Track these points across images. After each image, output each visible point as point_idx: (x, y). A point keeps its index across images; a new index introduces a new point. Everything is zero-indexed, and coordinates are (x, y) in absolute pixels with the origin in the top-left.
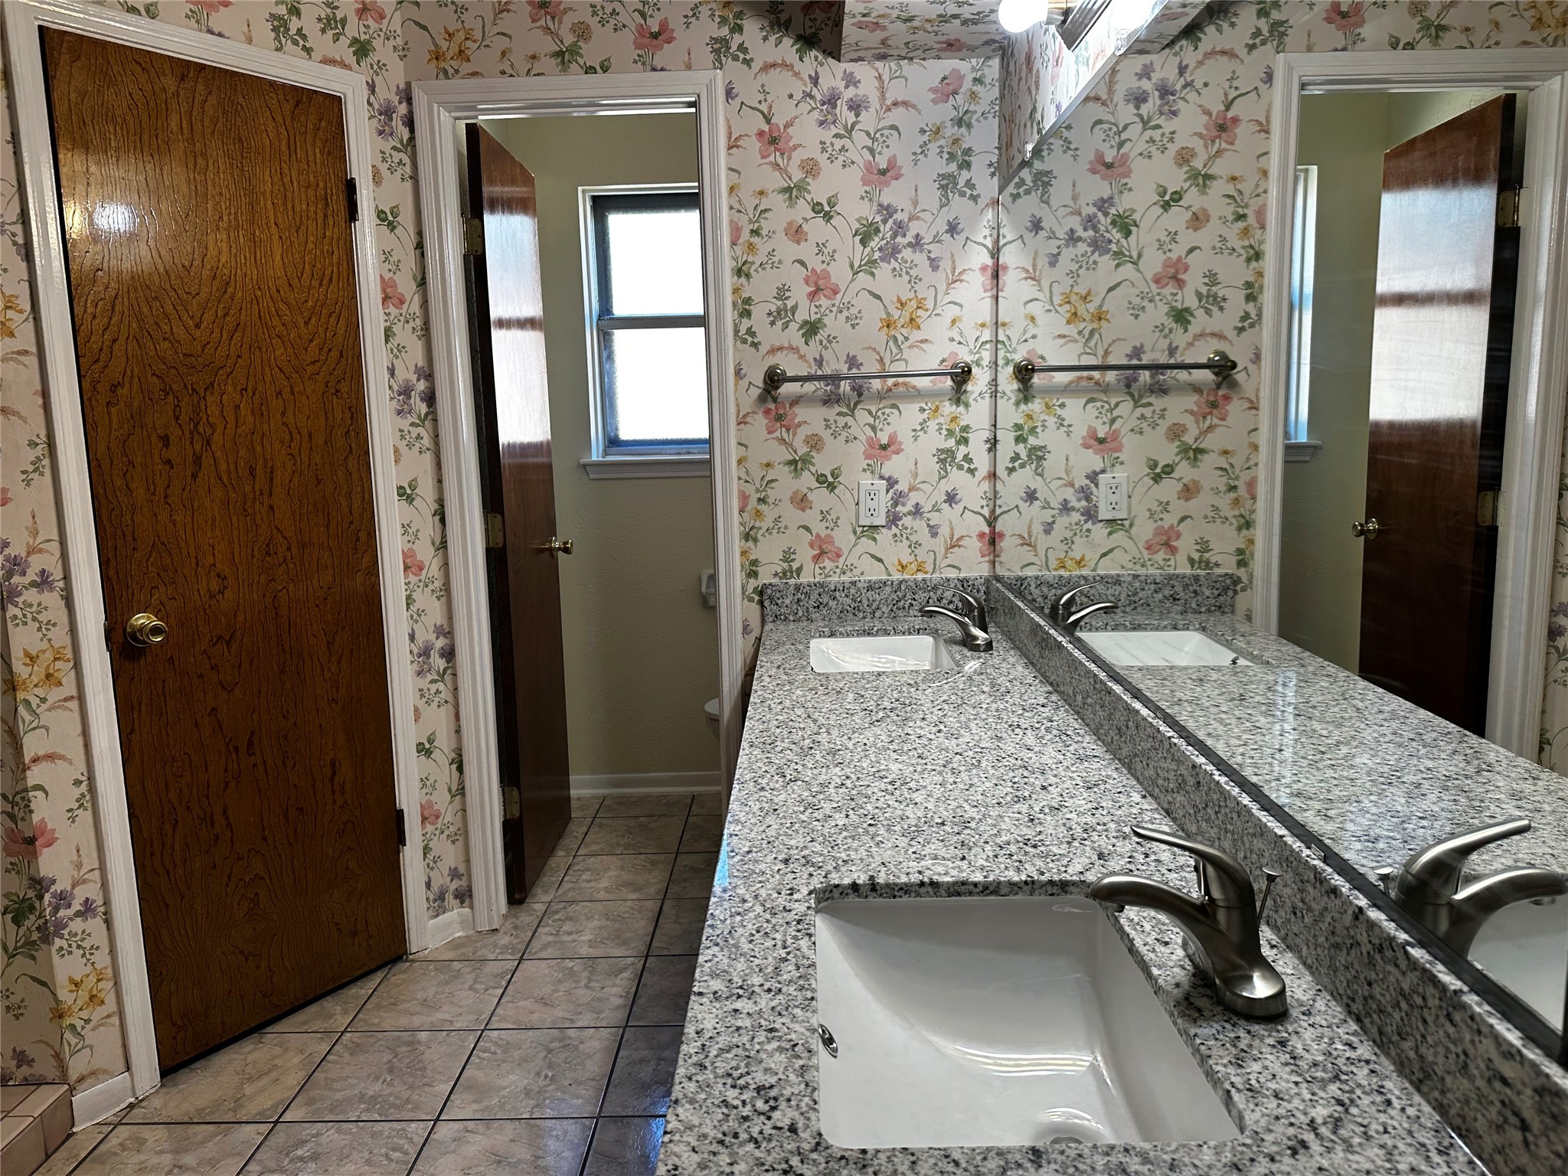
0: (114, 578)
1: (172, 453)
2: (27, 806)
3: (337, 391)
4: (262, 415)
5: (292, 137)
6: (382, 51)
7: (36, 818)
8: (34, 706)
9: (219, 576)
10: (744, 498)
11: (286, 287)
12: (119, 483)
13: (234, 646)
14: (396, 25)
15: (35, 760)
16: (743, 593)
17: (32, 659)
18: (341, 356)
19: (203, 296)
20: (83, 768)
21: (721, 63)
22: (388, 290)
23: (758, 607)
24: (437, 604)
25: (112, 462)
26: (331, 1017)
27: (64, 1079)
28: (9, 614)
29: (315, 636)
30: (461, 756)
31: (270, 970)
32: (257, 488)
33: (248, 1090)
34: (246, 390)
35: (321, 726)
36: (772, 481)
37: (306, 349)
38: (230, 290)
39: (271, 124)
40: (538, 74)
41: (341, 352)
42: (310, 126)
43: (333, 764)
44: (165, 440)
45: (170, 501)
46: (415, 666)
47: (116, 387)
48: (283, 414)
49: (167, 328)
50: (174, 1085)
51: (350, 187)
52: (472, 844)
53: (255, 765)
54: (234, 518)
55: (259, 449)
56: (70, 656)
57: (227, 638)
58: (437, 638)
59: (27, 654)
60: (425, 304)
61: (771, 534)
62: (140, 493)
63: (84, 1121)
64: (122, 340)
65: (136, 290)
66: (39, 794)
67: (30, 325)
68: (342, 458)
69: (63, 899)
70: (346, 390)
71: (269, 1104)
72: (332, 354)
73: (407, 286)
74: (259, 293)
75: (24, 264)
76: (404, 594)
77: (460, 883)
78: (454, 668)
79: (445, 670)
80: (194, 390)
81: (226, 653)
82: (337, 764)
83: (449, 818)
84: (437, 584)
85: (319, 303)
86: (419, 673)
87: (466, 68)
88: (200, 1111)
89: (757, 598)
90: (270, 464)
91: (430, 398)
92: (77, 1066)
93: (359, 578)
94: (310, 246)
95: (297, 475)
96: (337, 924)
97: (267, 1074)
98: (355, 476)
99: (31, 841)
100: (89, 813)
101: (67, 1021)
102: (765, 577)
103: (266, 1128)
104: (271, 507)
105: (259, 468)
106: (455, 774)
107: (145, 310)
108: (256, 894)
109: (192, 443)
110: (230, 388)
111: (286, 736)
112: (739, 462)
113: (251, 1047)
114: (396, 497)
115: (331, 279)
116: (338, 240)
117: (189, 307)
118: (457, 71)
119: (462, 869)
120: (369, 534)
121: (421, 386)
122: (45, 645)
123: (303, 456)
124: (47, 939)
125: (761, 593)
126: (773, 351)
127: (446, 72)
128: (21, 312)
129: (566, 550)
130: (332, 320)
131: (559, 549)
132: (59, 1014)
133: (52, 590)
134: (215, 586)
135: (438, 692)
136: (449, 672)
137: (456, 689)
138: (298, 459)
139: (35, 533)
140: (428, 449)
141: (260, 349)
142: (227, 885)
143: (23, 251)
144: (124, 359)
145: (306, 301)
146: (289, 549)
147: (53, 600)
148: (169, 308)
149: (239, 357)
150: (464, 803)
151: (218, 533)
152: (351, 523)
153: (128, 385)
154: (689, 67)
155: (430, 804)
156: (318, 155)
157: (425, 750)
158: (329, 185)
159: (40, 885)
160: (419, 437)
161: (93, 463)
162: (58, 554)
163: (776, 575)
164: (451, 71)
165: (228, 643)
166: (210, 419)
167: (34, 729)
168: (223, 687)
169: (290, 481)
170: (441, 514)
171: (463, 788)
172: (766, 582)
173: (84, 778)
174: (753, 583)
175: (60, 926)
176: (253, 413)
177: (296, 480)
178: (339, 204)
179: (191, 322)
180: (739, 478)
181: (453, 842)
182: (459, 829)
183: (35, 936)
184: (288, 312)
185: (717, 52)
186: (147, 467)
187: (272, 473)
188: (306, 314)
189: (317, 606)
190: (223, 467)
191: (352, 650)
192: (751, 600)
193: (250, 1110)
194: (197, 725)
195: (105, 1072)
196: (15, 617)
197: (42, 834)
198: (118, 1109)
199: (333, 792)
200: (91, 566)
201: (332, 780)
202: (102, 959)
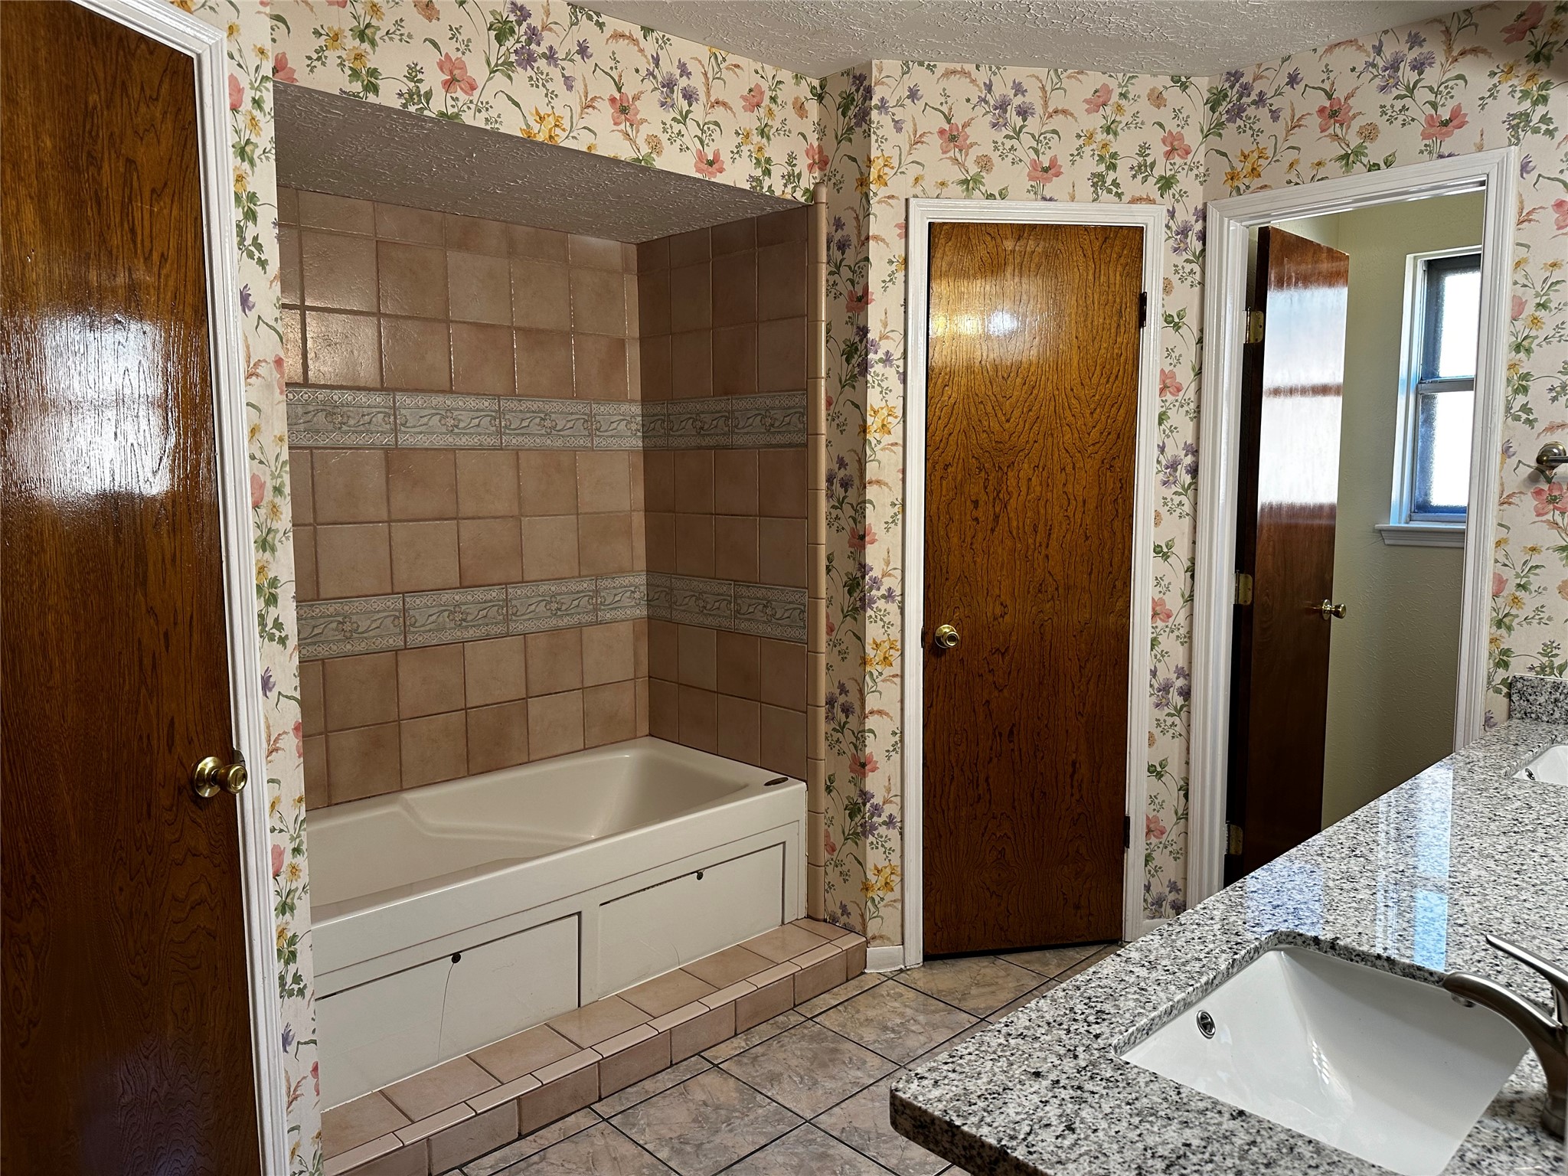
0: (932, 598)
1: (980, 513)
2: (864, 742)
3: (1111, 466)
4: (1048, 485)
5: (1098, 267)
6: (1186, 182)
7: (868, 751)
8: (875, 677)
9: (1002, 604)
10: (1500, 583)
11: (1079, 387)
12: (942, 533)
13: (1007, 658)
14: (1200, 157)
15: (871, 713)
16: (1489, 683)
17: (877, 646)
18: (1118, 437)
19: (1014, 399)
20: (899, 725)
21: (1518, 139)
22: (1167, 381)
23: (1506, 700)
24: (1181, 648)
25: (939, 518)
26: (1047, 965)
27: (864, 934)
28: (867, 615)
29: (1070, 659)
30: (1188, 784)
31: (1008, 911)
32: (1038, 540)
33: (974, 991)
34: (1038, 467)
35: (1067, 731)
36: (1537, 567)
37: (1089, 434)
38: (1035, 392)
39: (1082, 259)
40: (1322, 179)
41: (1119, 434)
42: (1114, 256)
43: (1074, 763)
44: (976, 503)
45: (974, 547)
46: (1154, 699)
47: (947, 466)
48: (1064, 485)
49: (986, 423)
50: (931, 969)
51: (1143, 299)
52: (1190, 867)
53: (1013, 750)
54: (1018, 562)
55: (1042, 511)
56: (899, 647)
57: (1003, 651)
58: (1178, 678)
59: (875, 642)
60: (1199, 390)
61: (1530, 623)
62: (955, 540)
63: (872, 968)
64: (956, 432)
65: (968, 397)
66: (871, 735)
67: (901, 425)
68: (1109, 520)
69: (877, 810)
70: (1120, 465)
71: (983, 1006)
72: (1110, 437)
73: (1185, 375)
74: (1056, 393)
75: (902, 386)
76: (1150, 636)
77: (1177, 896)
78: (1189, 706)
79: (1182, 707)
80: (1000, 467)
81: (1001, 662)
82: (1078, 765)
83: (1173, 836)
84: (1183, 631)
85: (1104, 397)
86: (1157, 705)
87: (1257, 183)
88: (939, 992)
89: (1505, 690)
90: (1049, 523)
91: (1194, 471)
92: (873, 928)
93: (1112, 619)
94: (1103, 351)
95: (1070, 533)
96: (1064, 894)
97: (989, 985)
98: (1119, 535)
99: (863, 765)
100: (899, 756)
101: (870, 894)
102: (1518, 668)
103: (974, 1020)
104: (1047, 556)
105: (1041, 527)
106: (1182, 800)
107: (973, 410)
108: (1003, 848)
109: (994, 506)
110: (1026, 466)
111: (1038, 734)
112: (1498, 544)
113: (986, 964)
114: (1153, 554)
115: (1117, 376)
116: (1127, 344)
117: (1004, 408)
118: (1248, 187)
119: (1180, 885)
120: (1125, 583)
121: (1189, 460)
122: (885, 637)
123: (1076, 517)
124: (865, 834)
125: (1510, 686)
126: (1551, 428)
127: (1238, 189)
128: (896, 417)
129: (1337, 614)
130: (1113, 409)
131: (1331, 611)
132: (866, 888)
133: (893, 602)
134: (998, 610)
135: (1173, 724)
136: (1185, 709)
137: (1189, 725)
138: (1072, 520)
139: (888, 563)
140: (1188, 514)
141: (1052, 435)
142: (983, 835)
143: (902, 377)
144: (955, 446)
145: (1094, 396)
146: (1057, 589)
147: (893, 608)
148: (989, 409)
149: (1035, 442)
150: (1186, 827)
151: (1004, 573)
152: (1110, 573)
153: (955, 465)
154: (1480, 148)
155: (1156, 820)
156: (1118, 277)
157: (1156, 771)
158: (1124, 300)
159: (865, 796)
160: (1181, 504)
161: (927, 519)
162: (900, 578)
163: (1532, 668)
164: (1243, 188)
165: (1003, 654)
166: (1009, 489)
167: (873, 692)
168: (996, 687)
169: (1064, 537)
170: (1191, 571)
171: (1187, 814)
172: (1518, 675)
173: (899, 732)
174: (1502, 673)
175: (873, 828)
176: (1041, 484)
177: (1068, 536)
178: (1132, 315)
179: (1003, 418)
180: (1496, 561)
181: (1175, 859)
182: (1181, 849)
183: (859, 829)
184: (1078, 406)
185: (1515, 128)
186: (961, 522)
187: (1050, 530)
188: (1092, 406)
189: (1074, 636)
190: (1015, 524)
191: (1099, 676)
192: (1498, 691)
193: (969, 1005)
194: (974, 711)
195: (889, 939)
196: (871, 617)
197: (870, 763)
198: (893, 969)
199: (1072, 787)
200: (918, 588)
201: (1072, 777)
202: (895, 859)
